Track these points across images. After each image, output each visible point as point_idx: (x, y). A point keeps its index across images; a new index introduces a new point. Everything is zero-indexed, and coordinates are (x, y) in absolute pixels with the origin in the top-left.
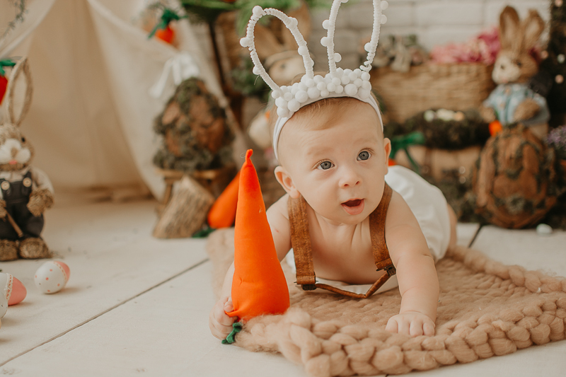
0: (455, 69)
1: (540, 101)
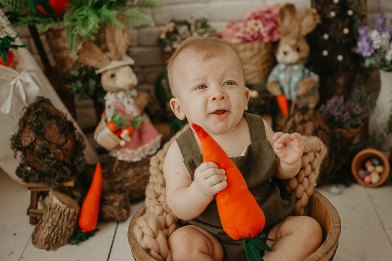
0: (241, 47)
1: (315, 77)
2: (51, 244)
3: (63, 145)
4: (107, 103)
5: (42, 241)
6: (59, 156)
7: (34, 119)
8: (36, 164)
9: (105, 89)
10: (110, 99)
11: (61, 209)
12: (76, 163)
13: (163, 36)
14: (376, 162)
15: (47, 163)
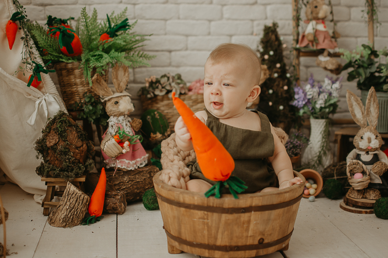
2: (68, 223)
3: (80, 147)
4: (110, 124)
5: (60, 220)
6: (77, 155)
7: (59, 126)
8: (56, 162)
9: (108, 114)
10: (112, 121)
11: (77, 195)
12: (87, 163)
13: (147, 85)
14: (311, 181)
15: (68, 159)
